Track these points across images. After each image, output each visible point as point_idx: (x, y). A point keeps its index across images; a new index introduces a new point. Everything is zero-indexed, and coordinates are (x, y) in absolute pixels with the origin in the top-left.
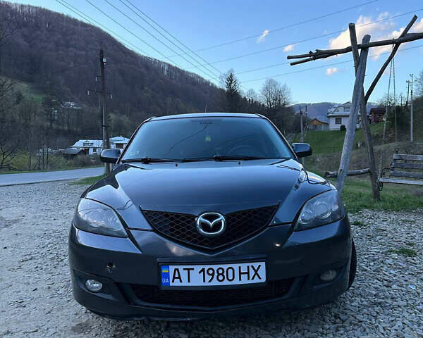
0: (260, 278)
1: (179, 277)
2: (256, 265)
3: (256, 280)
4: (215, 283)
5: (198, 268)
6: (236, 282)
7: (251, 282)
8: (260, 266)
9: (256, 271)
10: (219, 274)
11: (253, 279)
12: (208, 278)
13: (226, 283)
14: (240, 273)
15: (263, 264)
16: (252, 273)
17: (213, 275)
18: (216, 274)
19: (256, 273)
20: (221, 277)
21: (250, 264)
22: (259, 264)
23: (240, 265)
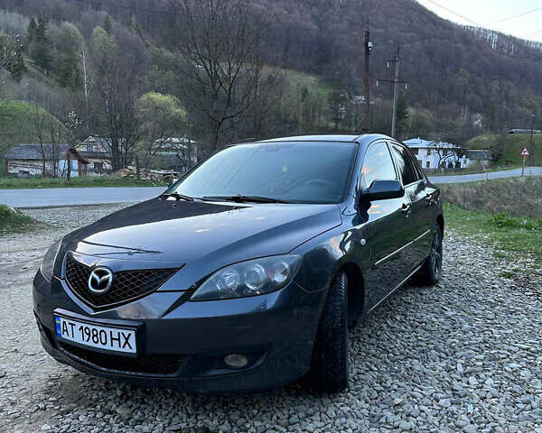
0: (131, 348)
1: (66, 331)
2: (126, 333)
3: (127, 349)
4: (91, 343)
5: (78, 325)
6: (108, 347)
7: (121, 350)
8: (130, 335)
9: (127, 339)
10: (94, 336)
11: (124, 347)
12: (86, 337)
13: (99, 345)
14: (112, 339)
15: (133, 333)
16: (123, 341)
17: (89, 334)
18: (92, 335)
19: (127, 342)
20: (95, 339)
21: (121, 331)
22: (130, 332)
23: (112, 330)
